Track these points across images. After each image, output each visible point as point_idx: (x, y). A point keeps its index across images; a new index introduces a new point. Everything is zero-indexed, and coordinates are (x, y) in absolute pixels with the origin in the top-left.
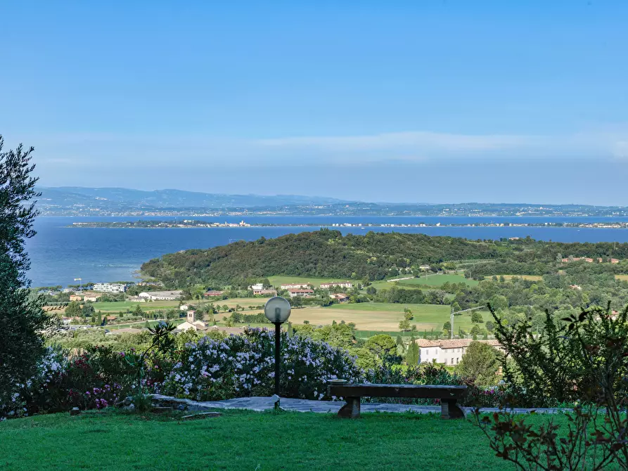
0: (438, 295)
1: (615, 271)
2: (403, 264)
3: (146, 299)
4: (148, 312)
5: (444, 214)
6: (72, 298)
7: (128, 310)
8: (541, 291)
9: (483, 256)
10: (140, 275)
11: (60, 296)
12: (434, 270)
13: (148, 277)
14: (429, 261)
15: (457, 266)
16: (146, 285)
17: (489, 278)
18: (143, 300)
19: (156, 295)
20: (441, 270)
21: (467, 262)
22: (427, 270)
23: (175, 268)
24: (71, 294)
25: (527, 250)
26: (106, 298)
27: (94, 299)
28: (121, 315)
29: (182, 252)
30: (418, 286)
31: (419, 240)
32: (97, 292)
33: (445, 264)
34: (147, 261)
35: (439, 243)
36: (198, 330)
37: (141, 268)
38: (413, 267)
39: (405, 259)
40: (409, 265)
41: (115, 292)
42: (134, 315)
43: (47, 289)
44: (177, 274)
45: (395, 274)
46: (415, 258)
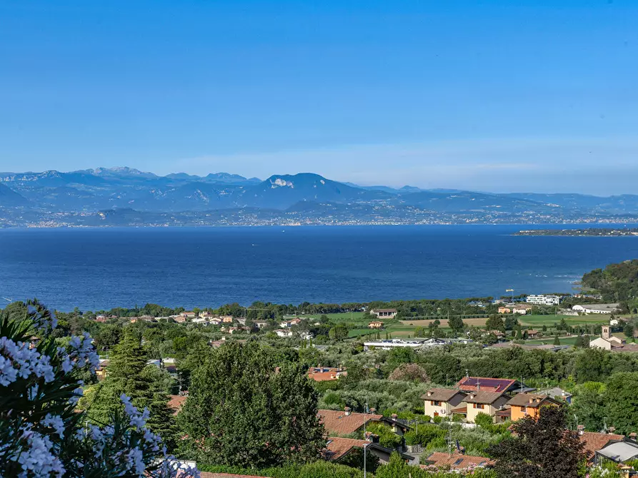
3: (579, 312)
4: (573, 327)
6: (501, 310)
7: (555, 324)
10: (580, 286)
11: (489, 307)
13: (588, 289)
16: (582, 297)
18: (576, 314)
19: (590, 309)
23: (618, 279)
24: (500, 305)
26: (537, 311)
27: (523, 312)
28: (545, 328)
29: (627, 261)
32: (529, 304)
34: (589, 272)
36: (612, 347)
37: (583, 279)
41: (550, 304)
42: (558, 329)
43: (477, 300)
44: (618, 285)
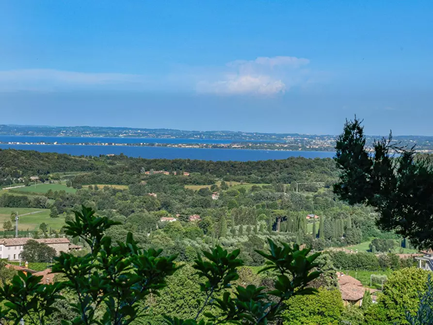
0: (41, 201)
1: (185, 182)
2: (16, 175)
5: (62, 135)
8: (124, 198)
9: (83, 169)
12: (42, 180)
14: (38, 172)
15: (61, 177)
17: (86, 187)
20: (47, 180)
21: (69, 174)
22: (37, 180)
25: (119, 164)
30: (28, 193)
31: (31, 155)
33: (51, 175)
35: (47, 158)
38: (25, 177)
39: (18, 171)
40: (22, 176)
45: (9, 183)
46: (28, 170)
